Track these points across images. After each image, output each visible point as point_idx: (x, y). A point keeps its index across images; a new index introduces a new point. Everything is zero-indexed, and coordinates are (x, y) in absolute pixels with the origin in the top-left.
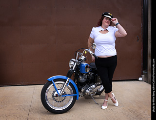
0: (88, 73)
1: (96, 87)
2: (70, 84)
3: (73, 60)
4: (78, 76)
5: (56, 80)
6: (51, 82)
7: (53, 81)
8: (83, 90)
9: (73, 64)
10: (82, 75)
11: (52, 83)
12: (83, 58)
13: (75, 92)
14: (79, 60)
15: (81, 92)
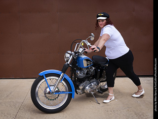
2: (65, 80)
3: (69, 52)
5: (48, 75)
7: (45, 76)
8: (81, 87)
11: (44, 78)
14: (76, 53)
15: (79, 89)
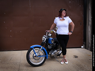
0: (53, 44)
1: (57, 51)
2: (43, 50)
3: (44, 36)
4: (48, 45)
5: (35, 48)
6: (32, 49)
7: (33, 48)
8: (50, 53)
9: (44, 38)
10: (49, 45)
12: (50, 35)
13: (46, 54)
14: (48, 36)
15: (49, 54)
